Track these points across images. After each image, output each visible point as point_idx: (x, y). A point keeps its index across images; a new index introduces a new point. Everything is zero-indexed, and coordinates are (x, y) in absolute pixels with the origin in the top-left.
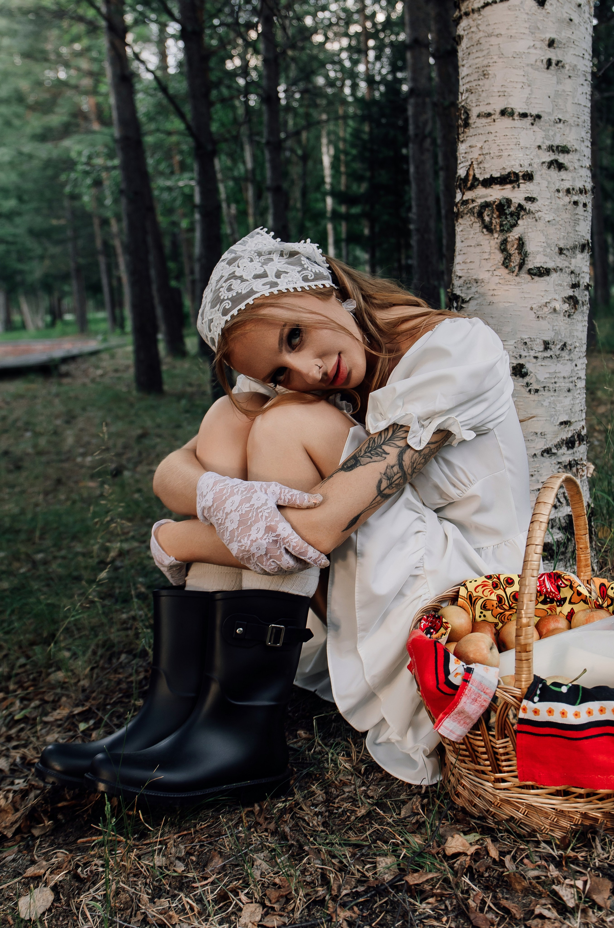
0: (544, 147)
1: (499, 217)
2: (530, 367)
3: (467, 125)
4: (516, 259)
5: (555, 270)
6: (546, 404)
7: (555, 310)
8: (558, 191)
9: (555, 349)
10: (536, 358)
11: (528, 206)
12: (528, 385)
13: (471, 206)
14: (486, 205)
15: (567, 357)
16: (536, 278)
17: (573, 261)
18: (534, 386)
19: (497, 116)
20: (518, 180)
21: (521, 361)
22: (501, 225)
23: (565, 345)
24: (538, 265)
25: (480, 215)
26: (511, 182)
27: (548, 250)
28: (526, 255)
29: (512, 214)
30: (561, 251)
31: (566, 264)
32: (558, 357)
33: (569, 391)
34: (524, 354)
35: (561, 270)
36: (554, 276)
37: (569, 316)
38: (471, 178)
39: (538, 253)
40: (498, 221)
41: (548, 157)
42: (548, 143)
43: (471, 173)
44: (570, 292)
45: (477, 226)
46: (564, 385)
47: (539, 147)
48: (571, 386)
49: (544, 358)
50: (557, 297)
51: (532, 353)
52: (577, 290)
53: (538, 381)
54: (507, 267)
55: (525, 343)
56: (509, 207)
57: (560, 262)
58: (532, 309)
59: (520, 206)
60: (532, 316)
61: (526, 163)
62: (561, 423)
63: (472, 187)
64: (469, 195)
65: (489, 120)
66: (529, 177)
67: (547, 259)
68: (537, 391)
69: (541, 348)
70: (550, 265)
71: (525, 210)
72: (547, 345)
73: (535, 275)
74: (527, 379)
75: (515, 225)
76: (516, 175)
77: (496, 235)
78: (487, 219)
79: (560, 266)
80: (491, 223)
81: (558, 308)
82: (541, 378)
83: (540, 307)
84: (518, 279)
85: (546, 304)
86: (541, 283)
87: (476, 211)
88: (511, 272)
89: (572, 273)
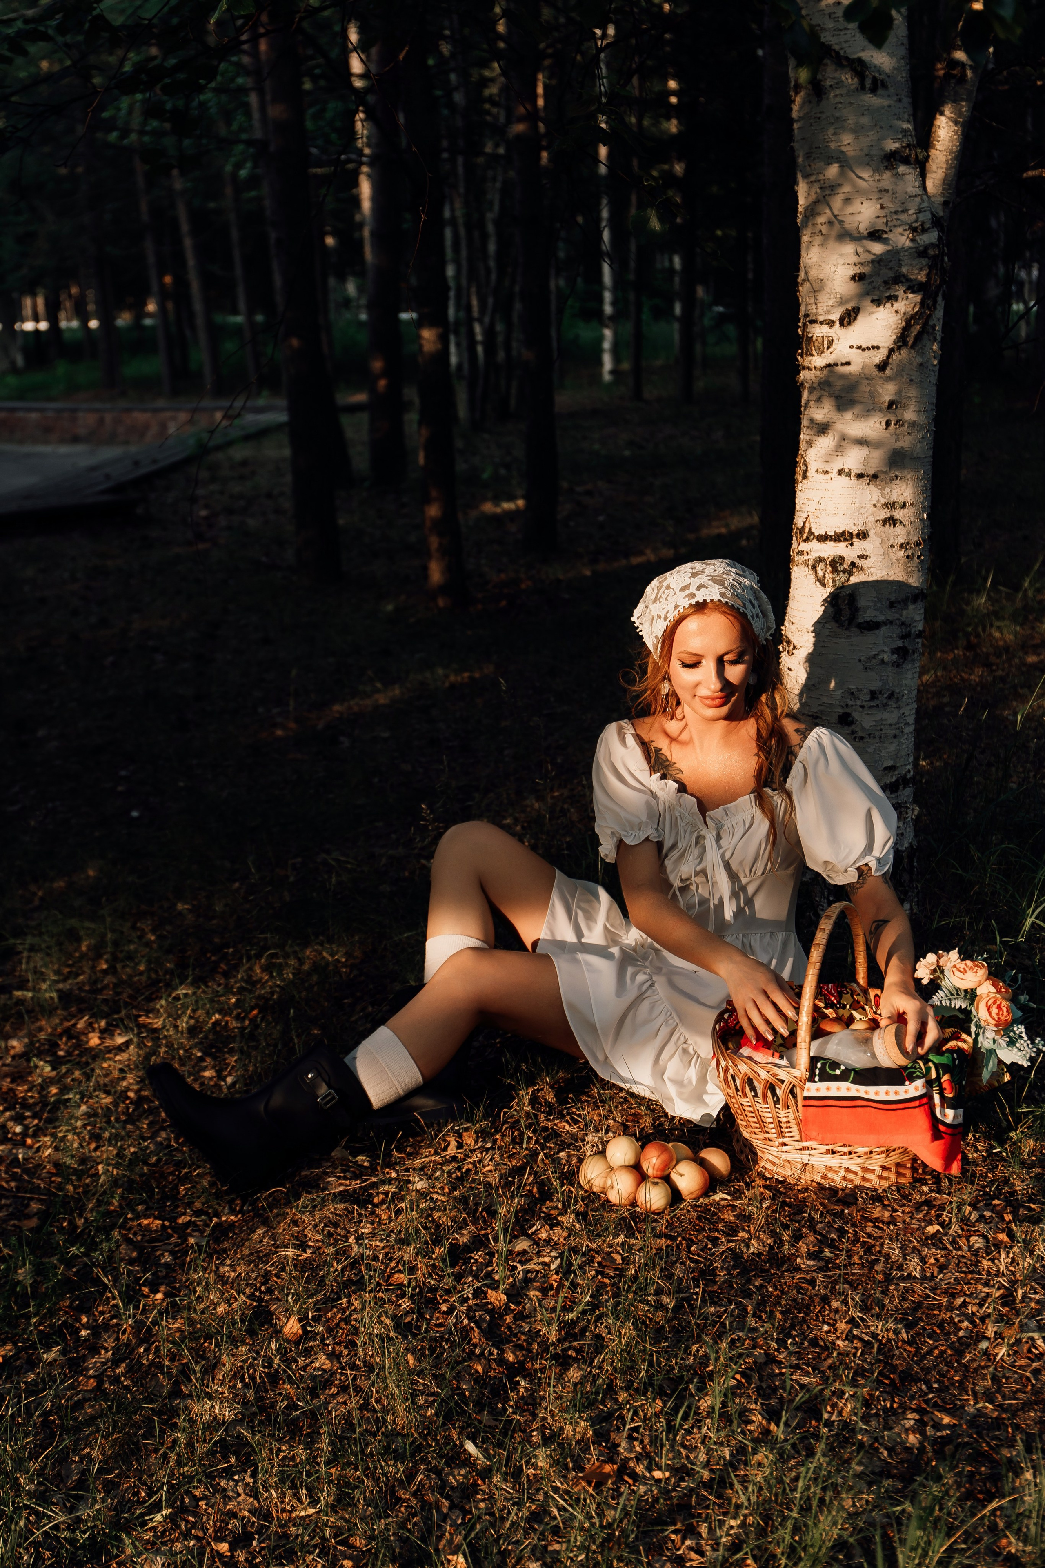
0: (879, 505)
1: (832, 572)
2: (856, 715)
3: (805, 477)
4: (846, 613)
5: (885, 624)
6: (870, 750)
7: (883, 661)
8: (892, 546)
9: (883, 698)
10: (862, 707)
11: (860, 563)
12: (853, 732)
13: (806, 557)
14: (820, 560)
15: (894, 705)
16: (866, 632)
17: (904, 612)
18: (860, 734)
19: (834, 474)
20: (852, 538)
21: (848, 710)
22: (834, 581)
23: (892, 694)
24: (868, 619)
25: (814, 567)
26: (845, 540)
27: (879, 605)
28: (857, 610)
29: (844, 571)
30: (892, 605)
31: (897, 616)
32: (885, 706)
33: (895, 737)
34: (850, 703)
35: (891, 622)
36: (884, 629)
37: (898, 666)
38: (807, 530)
39: (869, 607)
40: (831, 576)
41: (884, 514)
42: (883, 501)
43: (807, 525)
44: (900, 643)
45: (811, 577)
46: (891, 731)
47: (874, 505)
48: (897, 732)
49: (871, 707)
50: (886, 649)
51: (859, 703)
52: (907, 641)
53: (863, 728)
54: (837, 621)
55: (853, 693)
56: (841, 564)
57: (890, 615)
58: (860, 661)
59: (853, 564)
60: (861, 666)
61: (861, 522)
62: (886, 769)
63: (807, 540)
64: (804, 547)
65: (827, 477)
66: (863, 535)
67: (878, 613)
68: (862, 738)
69: (868, 697)
70: (881, 618)
71: (857, 567)
72: (873, 695)
73: (865, 629)
74: (853, 727)
75: (847, 581)
76: (851, 534)
77: (828, 589)
78: (820, 573)
79: (890, 618)
80: (824, 577)
81: (886, 657)
82: (867, 725)
83: (869, 659)
84: (847, 633)
85: (874, 656)
86: (870, 638)
87: (811, 563)
88: (841, 625)
89: (903, 624)
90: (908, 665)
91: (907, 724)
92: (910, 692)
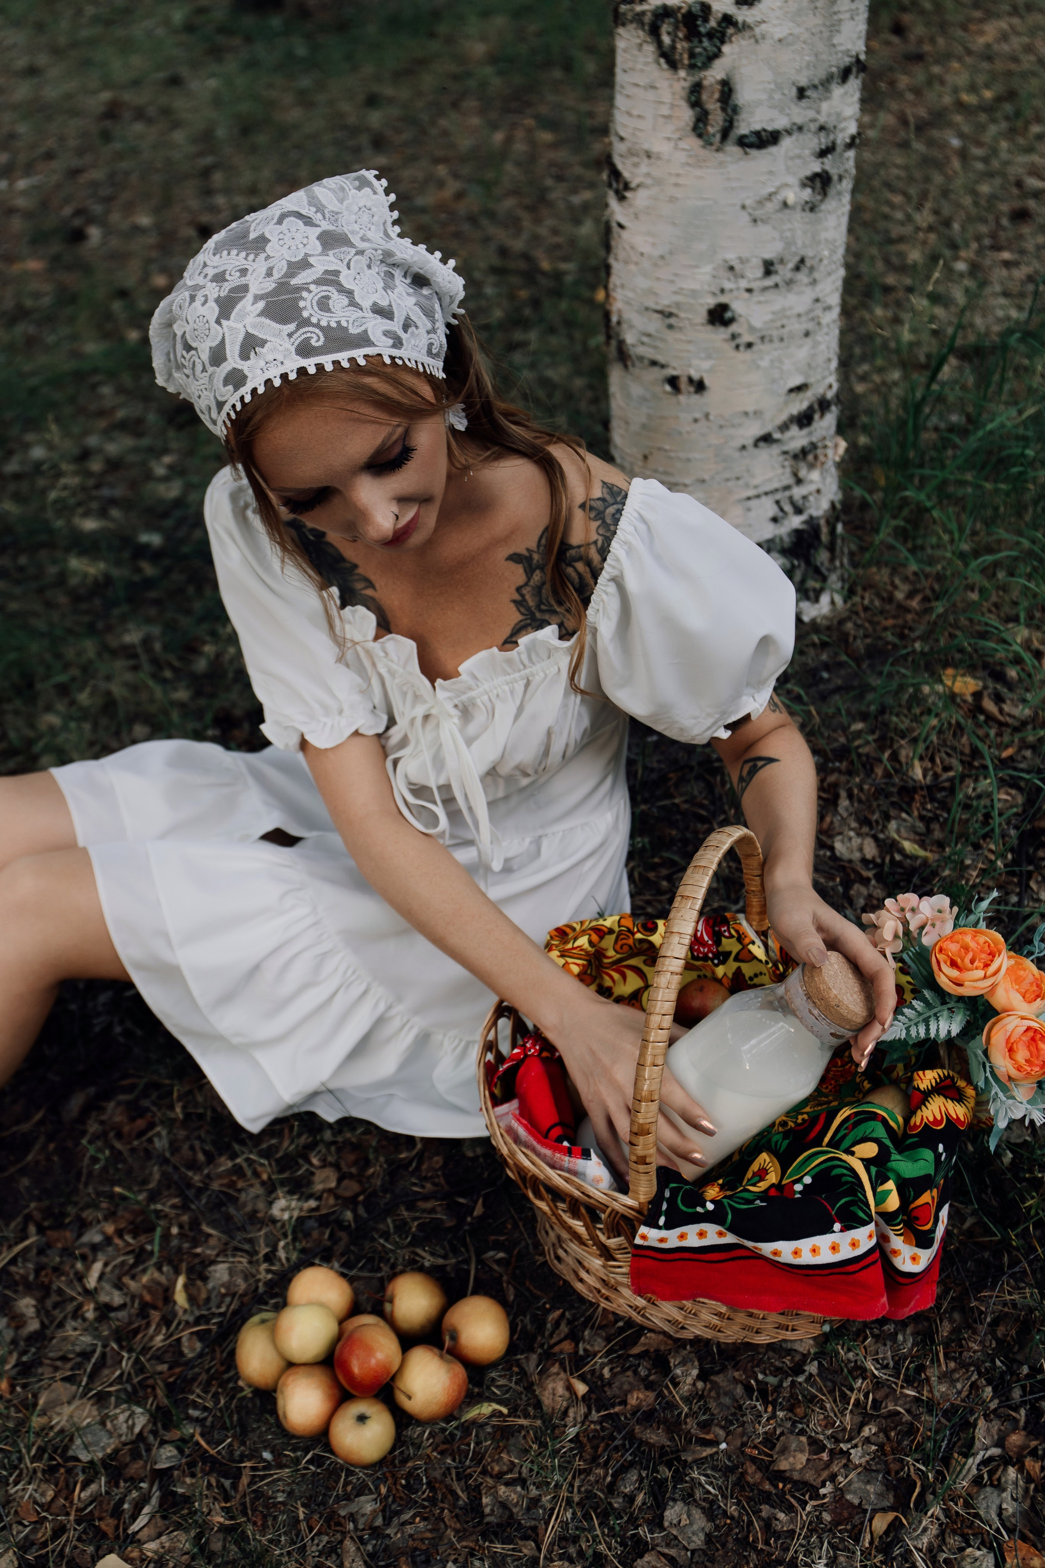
1: (688, 38)
2: (738, 306)
4: (717, 119)
5: (789, 132)
6: (765, 363)
7: (785, 204)
9: (784, 272)
10: (749, 291)
11: (742, 15)
12: (734, 337)
14: (666, 12)
15: (805, 280)
16: (754, 152)
17: (825, 106)
18: (746, 338)
21: (723, 299)
22: (692, 55)
23: (802, 261)
24: (757, 127)
25: (654, 32)
27: (777, 96)
28: (736, 110)
29: (710, 35)
30: (801, 93)
31: (811, 114)
32: (789, 283)
33: (807, 334)
34: (728, 285)
35: (800, 129)
36: (786, 143)
37: (812, 209)
39: (759, 103)
40: (686, 45)
44: (816, 167)
45: (650, 49)
46: (798, 327)
48: (810, 326)
49: (765, 289)
50: (790, 180)
51: (744, 284)
52: (828, 160)
53: (752, 329)
54: (700, 136)
55: (732, 268)
56: (706, 20)
57: (800, 113)
58: (743, 207)
59: (727, 18)
60: (745, 218)
62: (791, 391)
67: (774, 113)
68: (749, 345)
69: (760, 272)
70: (780, 123)
71: (736, 24)
72: (769, 268)
73: (751, 146)
74: (734, 328)
75: (718, 54)
77: (682, 73)
78: (666, 40)
79: (799, 120)
80: (673, 47)
81: (791, 198)
82: (757, 323)
83: (760, 203)
84: (720, 156)
85: (770, 197)
86: (762, 159)
87: (647, 19)
88: (708, 144)
89: (822, 128)
90: (830, 205)
91: (828, 308)
92: (833, 252)
